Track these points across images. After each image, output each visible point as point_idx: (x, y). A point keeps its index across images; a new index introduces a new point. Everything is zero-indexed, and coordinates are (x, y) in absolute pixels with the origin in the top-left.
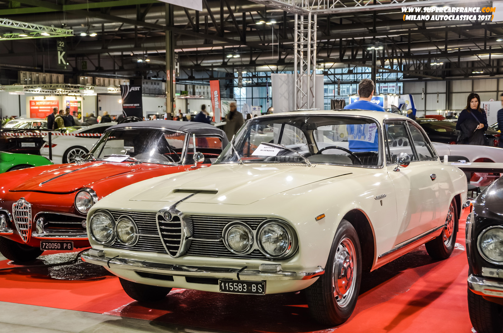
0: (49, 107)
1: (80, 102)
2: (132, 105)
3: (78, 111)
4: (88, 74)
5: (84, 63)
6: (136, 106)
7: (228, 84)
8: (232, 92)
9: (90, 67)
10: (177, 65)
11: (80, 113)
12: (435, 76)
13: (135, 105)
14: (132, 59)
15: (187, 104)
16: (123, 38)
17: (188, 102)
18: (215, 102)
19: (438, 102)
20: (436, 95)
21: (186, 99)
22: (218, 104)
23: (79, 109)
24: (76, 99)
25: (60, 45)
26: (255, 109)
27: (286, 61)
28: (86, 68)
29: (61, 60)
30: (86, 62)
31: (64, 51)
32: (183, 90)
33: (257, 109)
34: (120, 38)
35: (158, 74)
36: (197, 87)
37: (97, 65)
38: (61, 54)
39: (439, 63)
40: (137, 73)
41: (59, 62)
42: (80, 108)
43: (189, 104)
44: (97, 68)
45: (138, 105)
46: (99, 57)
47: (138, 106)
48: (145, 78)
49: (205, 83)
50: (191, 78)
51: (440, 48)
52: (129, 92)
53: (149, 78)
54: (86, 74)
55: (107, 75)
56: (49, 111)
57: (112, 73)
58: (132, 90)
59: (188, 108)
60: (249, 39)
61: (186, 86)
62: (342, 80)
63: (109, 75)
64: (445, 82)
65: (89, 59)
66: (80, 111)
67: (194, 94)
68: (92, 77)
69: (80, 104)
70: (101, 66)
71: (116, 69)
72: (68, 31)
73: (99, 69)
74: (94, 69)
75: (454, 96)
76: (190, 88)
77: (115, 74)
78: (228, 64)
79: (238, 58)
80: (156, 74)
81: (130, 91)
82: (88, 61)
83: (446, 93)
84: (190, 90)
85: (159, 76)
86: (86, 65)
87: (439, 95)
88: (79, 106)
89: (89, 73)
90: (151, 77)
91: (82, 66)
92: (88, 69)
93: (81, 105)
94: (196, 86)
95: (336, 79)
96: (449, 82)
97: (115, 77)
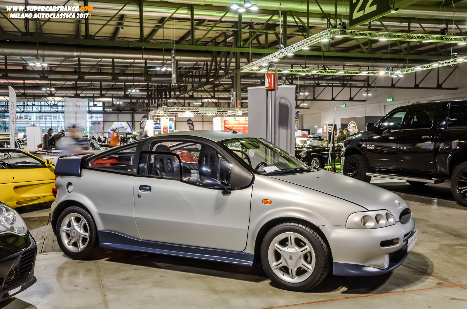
83: (134, 121)
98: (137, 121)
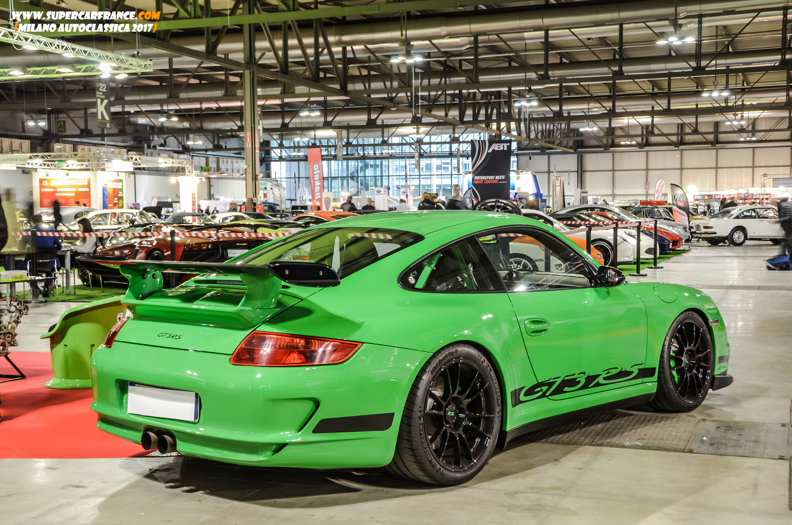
0: (74, 190)
1: (121, 181)
2: (492, 177)
3: (119, 195)
4: (65, 141)
5: (62, 123)
6: (499, 180)
7: (264, 157)
8: (268, 168)
9: (71, 129)
10: (259, 124)
11: (122, 198)
12: (566, 147)
13: (497, 177)
14: (129, 118)
15: (210, 186)
16: (163, 84)
17: (211, 184)
18: (315, 182)
19: (569, 184)
20: (567, 173)
21: (209, 178)
22: (319, 184)
23: (120, 192)
24: (118, 175)
25: (100, 90)
26: (379, 192)
27: (379, 122)
28: (65, 131)
29: (102, 113)
30: (64, 122)
31: (106, 99)
32: (204, 165)
33: (382, 192)
34: (158, 83)
35: (165, 142)
36: (223, 161)
37: (83, 127)
38: (102, 103)
39: (592, 128)
40: (135, 139)
41: (100, 117)
42: (122, 190)
43: (212, 186)
44: (82, 131)
45: (503, 177)
46: (86, 113)
47: (502, 180)
48: (149, 147)
49: (232, 155)
50: (217, 147)
51: (605, 105)
52: (488, 153)
53: (155, 147)
54: (62, 140)
55: (92, 141)
56: (73, 195)
57: (100, 138)
58: (494, 150)
59: (212, 193)
60: (350, 87)
61: (207, 158)
62: (430, 152)
63: (95, 142)
64: (576, 156)
65: (69, 117)
66: (122, 195)
67: (218, 169)
68: (72, 145)
69: (121, 184)
70: (89, 127)
71: (105, 133)
72: (146, 63)
73: (86, 133)
74: (78, 132)
75: (588, 176)
76: (212, 162)
77: (103, 140)
78: (290, 126)
79: (316, 117)
80: (162, 141)
81: (490, 151)
82: (68, 121)
83: (577, 171)
84: (213, 165)
85: (167, 144)
86: (64, 126)
87: (571, 173)
88: (121, 187)
89: (66, 139)
90: (157, 146)
91: (58, 128)
92: (68, 133)
93: (122, 186)
94: (221, 160)
95: (422, 151)
96: (581, 155)
97: (104, 145)
98: (589, 170)
